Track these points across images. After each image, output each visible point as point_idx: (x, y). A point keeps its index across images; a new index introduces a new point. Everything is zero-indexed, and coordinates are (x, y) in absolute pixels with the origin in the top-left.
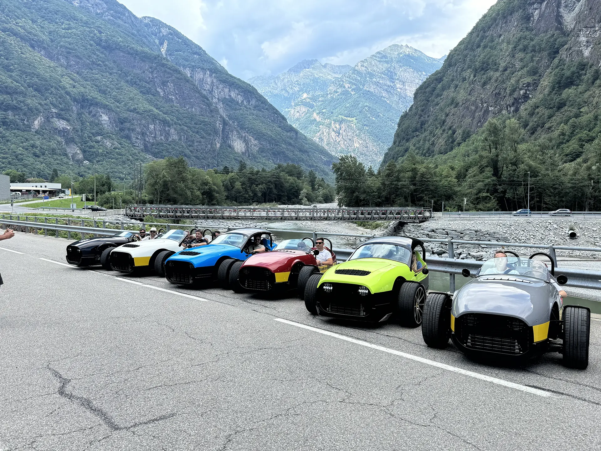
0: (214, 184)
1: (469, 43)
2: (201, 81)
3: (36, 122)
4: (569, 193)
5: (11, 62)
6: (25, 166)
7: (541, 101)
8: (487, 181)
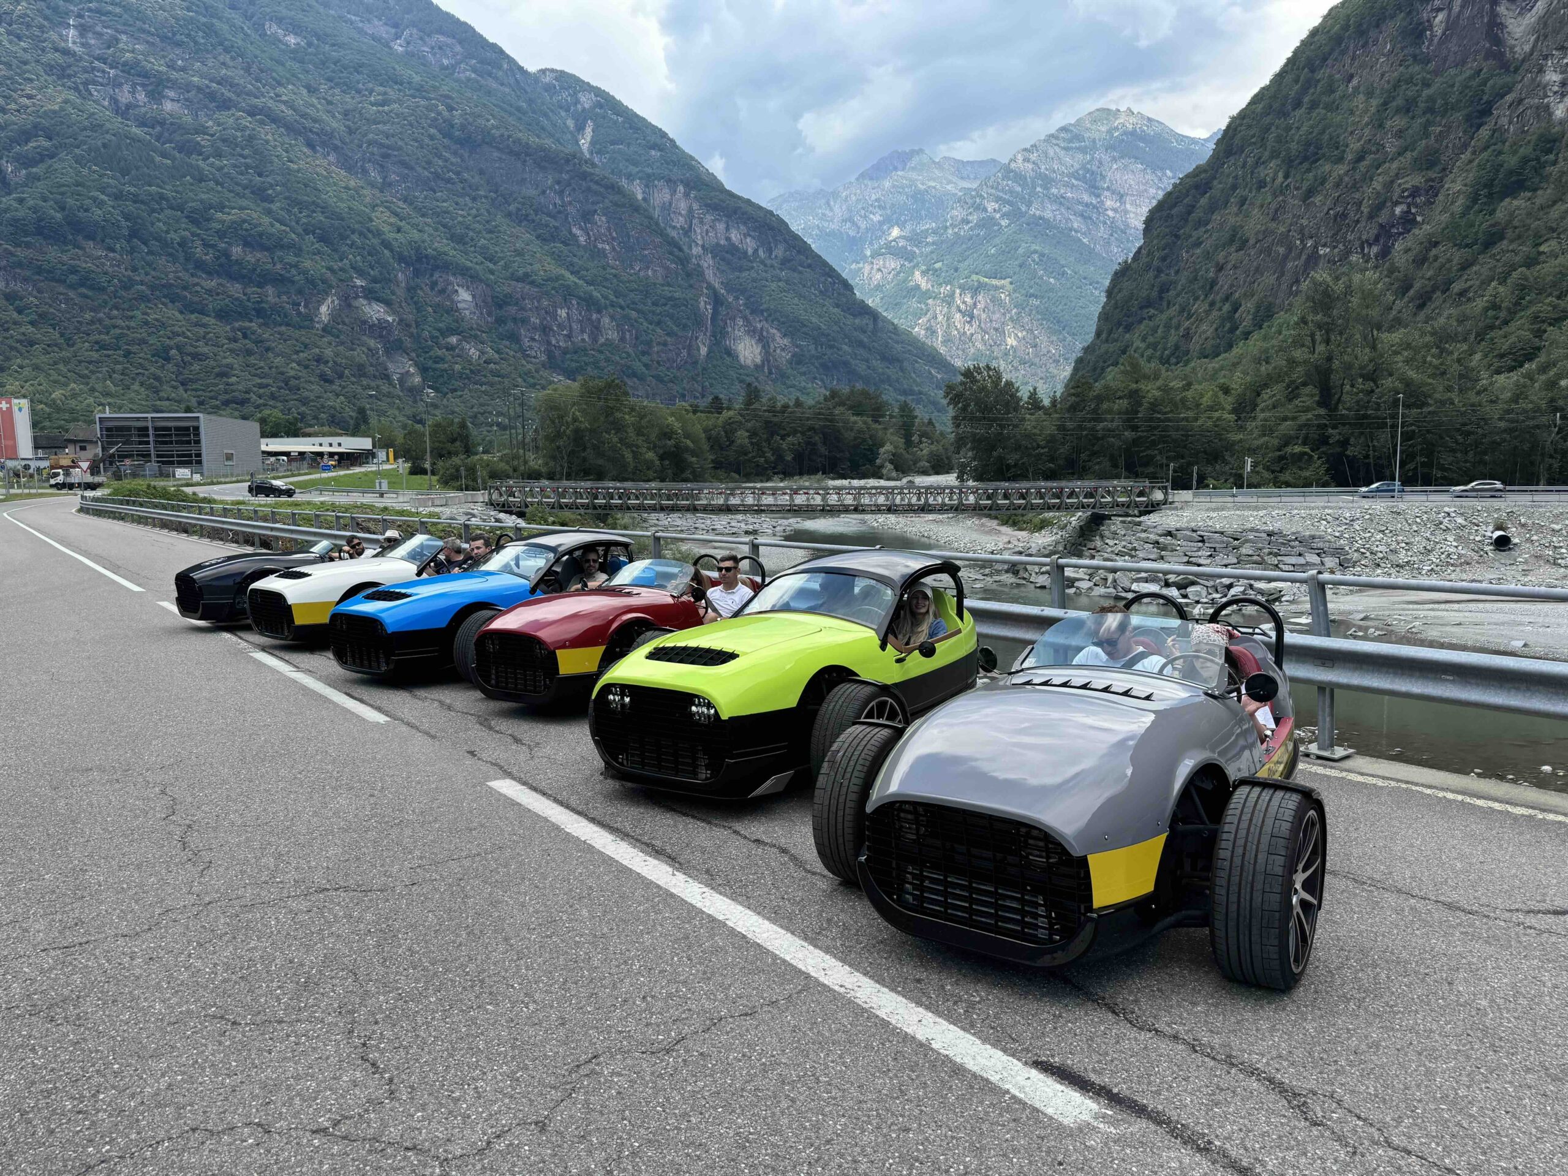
0: (687, 436)
1: (1274, 97)
2: (667, 208)
3: (324, 309)
4: (1499, 444)
5: (269, 179)
6: (304, 402)
7: (1444, 229)
8: (1304, 418)
